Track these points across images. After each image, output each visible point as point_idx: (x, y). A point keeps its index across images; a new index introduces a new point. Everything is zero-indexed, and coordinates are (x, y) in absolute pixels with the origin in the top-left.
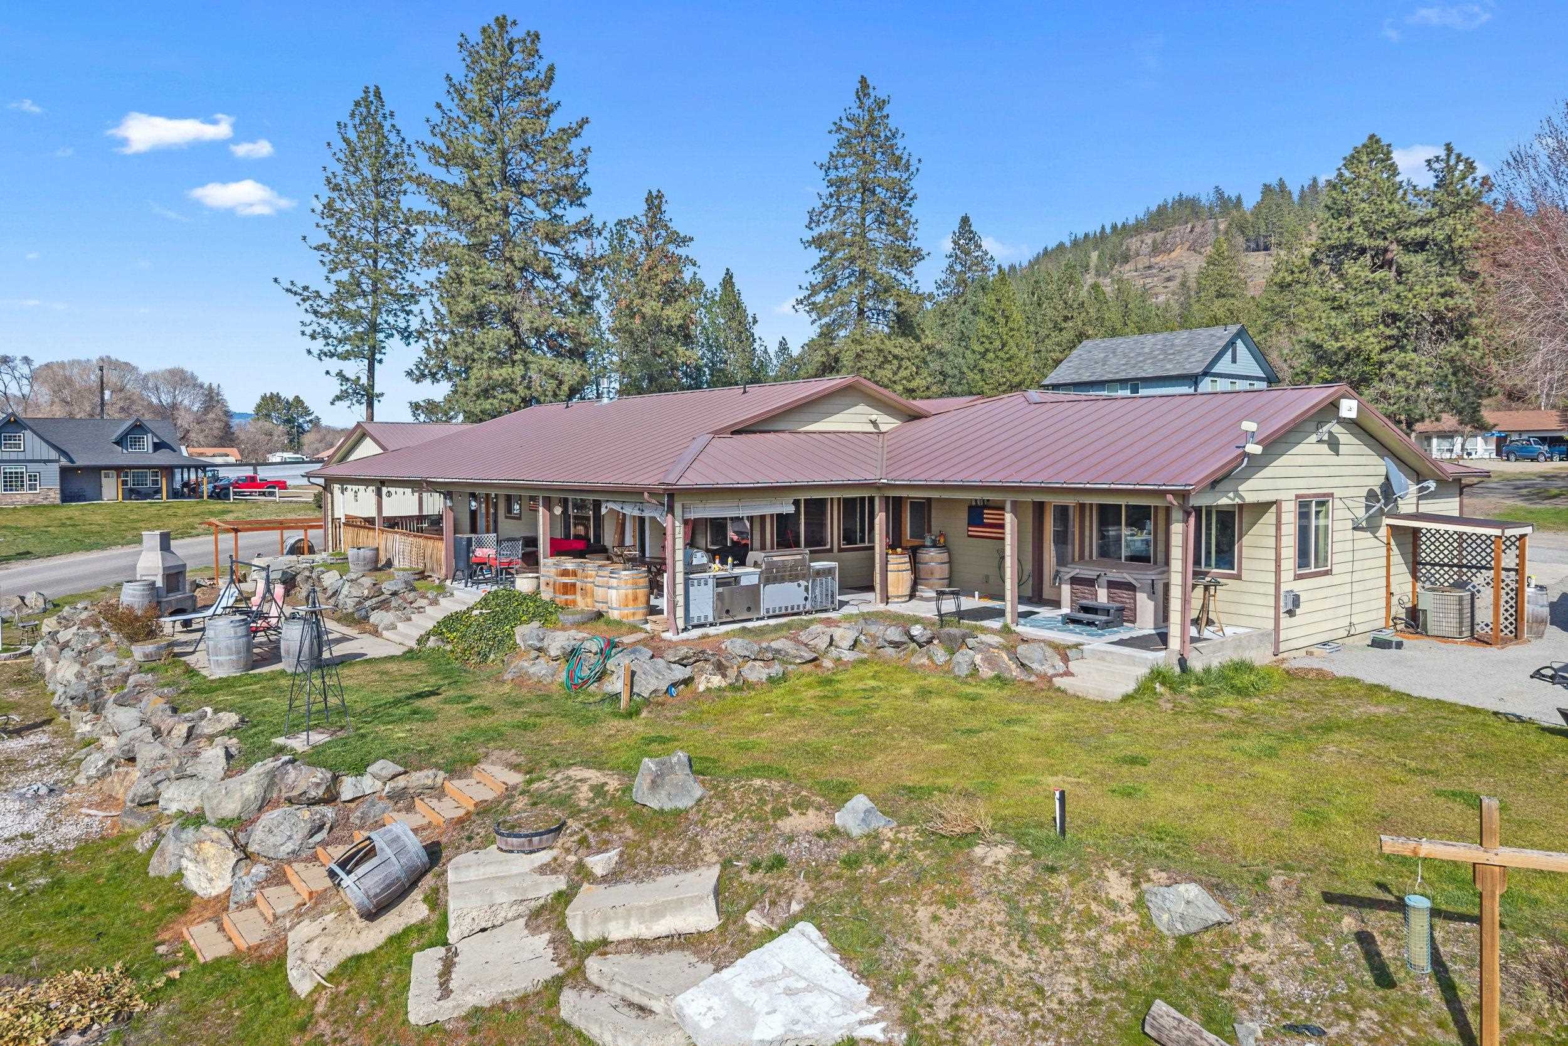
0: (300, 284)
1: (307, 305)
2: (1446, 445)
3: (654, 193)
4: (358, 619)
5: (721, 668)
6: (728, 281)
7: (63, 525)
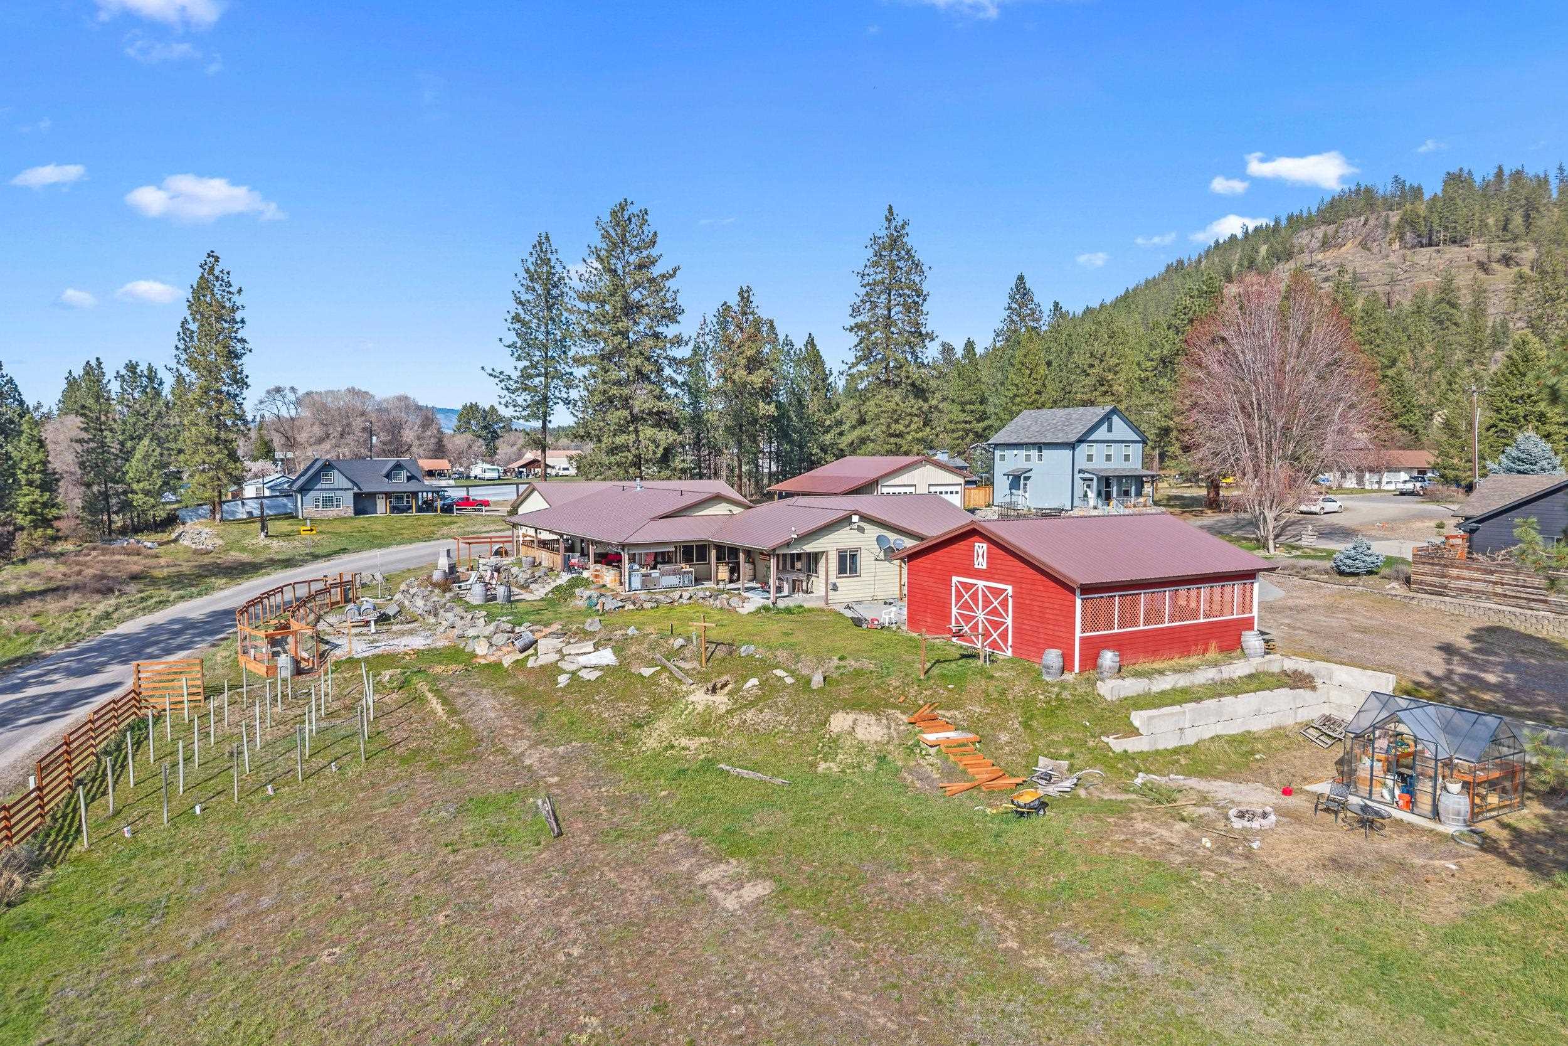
0: (498, 370)
1: (503, 384)
2: (1376, 478)
3: (745, 288)
4: (525, 587)
5: (634, 603)
6: (811, 341)
7: (360, 531)
